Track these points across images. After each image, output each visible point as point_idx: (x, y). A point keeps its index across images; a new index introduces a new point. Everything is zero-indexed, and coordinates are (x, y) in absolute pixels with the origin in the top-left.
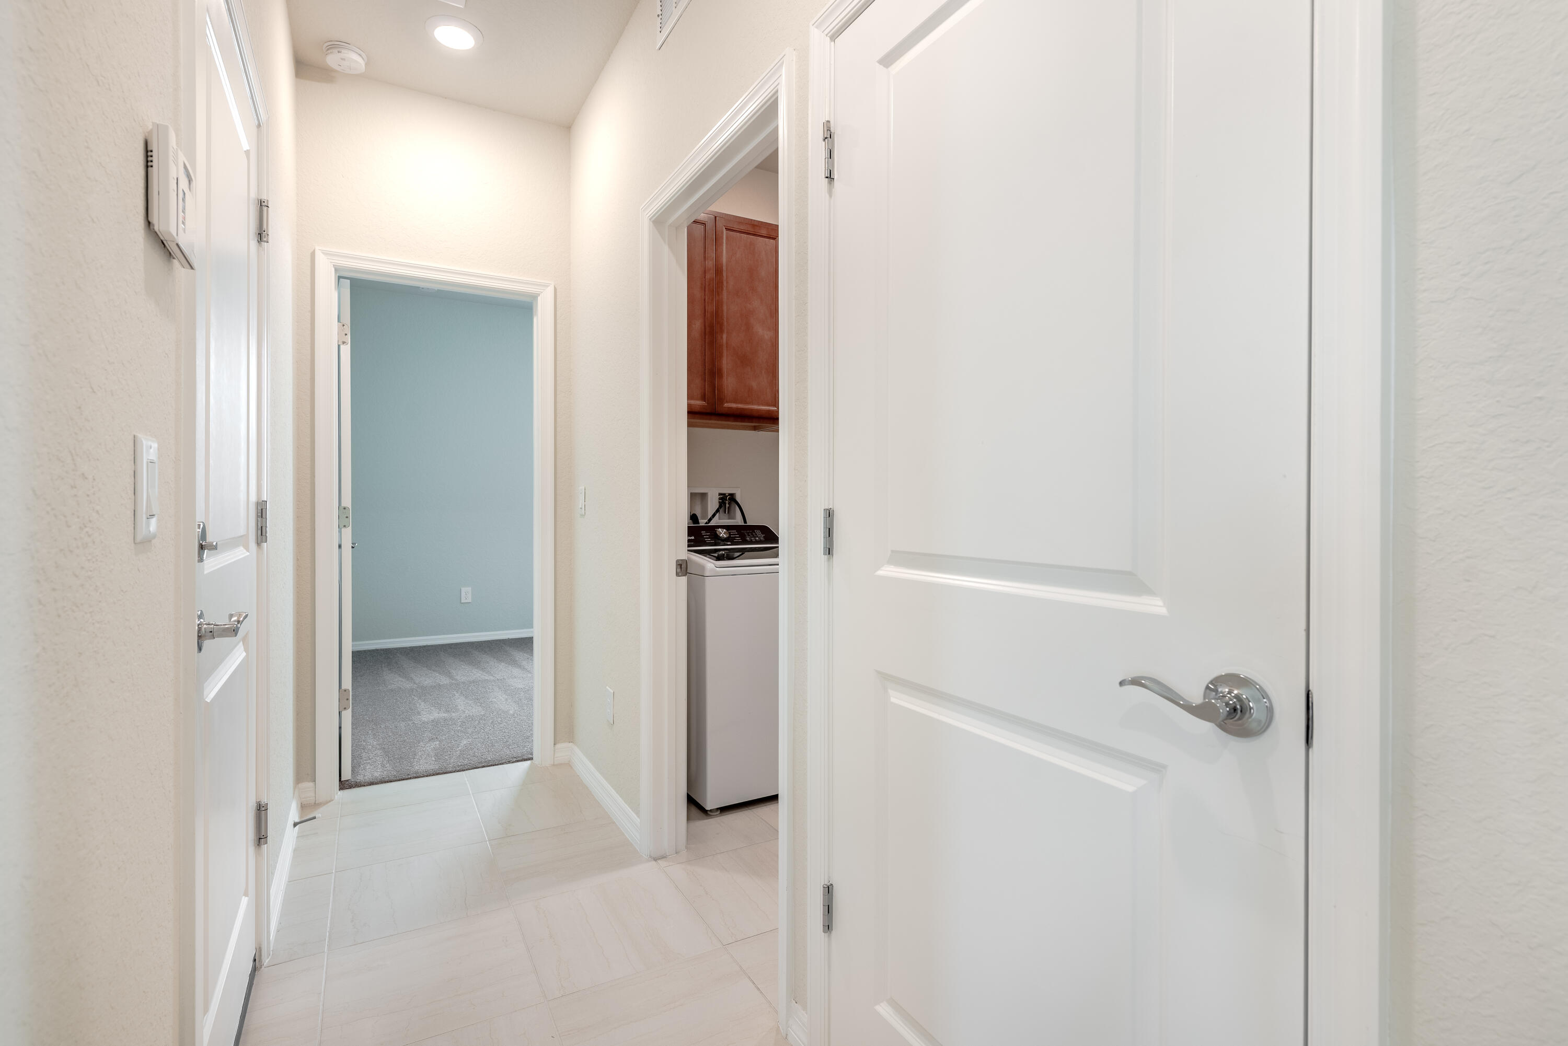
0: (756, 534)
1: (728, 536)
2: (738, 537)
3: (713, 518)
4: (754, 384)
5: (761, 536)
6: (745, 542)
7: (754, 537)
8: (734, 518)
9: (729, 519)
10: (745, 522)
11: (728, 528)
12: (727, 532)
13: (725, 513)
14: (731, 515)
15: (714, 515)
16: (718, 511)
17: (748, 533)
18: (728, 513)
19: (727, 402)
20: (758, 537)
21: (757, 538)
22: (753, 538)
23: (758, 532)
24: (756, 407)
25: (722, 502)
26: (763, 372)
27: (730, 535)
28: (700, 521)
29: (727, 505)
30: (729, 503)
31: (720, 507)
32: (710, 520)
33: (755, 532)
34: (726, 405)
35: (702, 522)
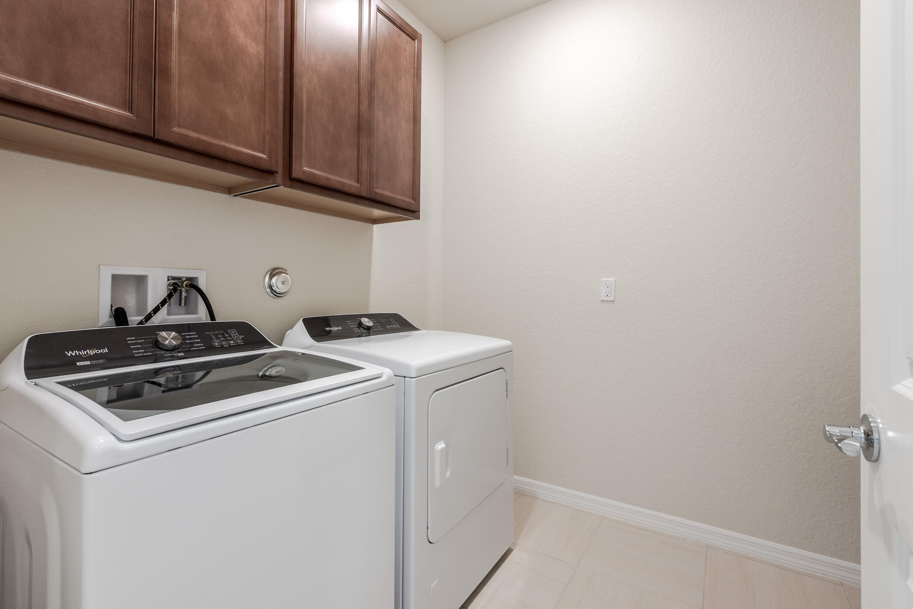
0: (230, 336)
1: (179, 342)
2: (198, 343)
3: (155, 313)
4: (230, 112)
5: (237, 338)
6: (211, 350)
7: (227, 340)
8: (195, 312)
9: (187, 313)
10: (212, 317)
11: (178, 328)
12: (180, 337)
13: (180, 305)
14: (191, 310)
15: (156, 310)
16: (163, 303)
17: (216, 335)
18: (185, 305)
19: (179, 126)
20: (232, 340)
21: (232, 342)
22: (224, 343)
23: (233, 333)
24: (233, 147)
25: (173, 290)
26: (245, 99)
27: (184, 339)
28: (129, 319)
29: (184, 294)
30: (187, 291)
31: (170, 296)
32: (148, 317)
33: (228, 333)
34: (175, 129)
35: (134, 319)
